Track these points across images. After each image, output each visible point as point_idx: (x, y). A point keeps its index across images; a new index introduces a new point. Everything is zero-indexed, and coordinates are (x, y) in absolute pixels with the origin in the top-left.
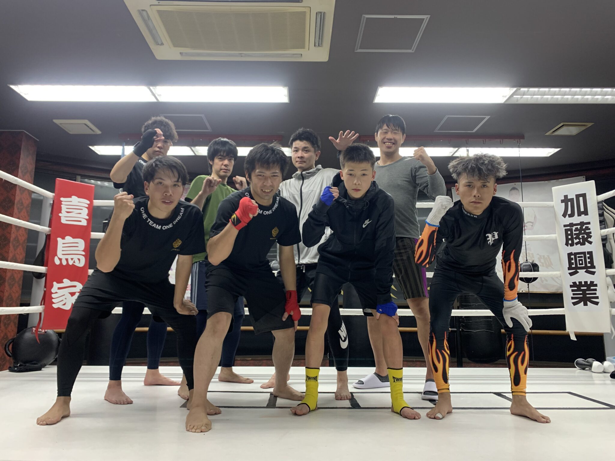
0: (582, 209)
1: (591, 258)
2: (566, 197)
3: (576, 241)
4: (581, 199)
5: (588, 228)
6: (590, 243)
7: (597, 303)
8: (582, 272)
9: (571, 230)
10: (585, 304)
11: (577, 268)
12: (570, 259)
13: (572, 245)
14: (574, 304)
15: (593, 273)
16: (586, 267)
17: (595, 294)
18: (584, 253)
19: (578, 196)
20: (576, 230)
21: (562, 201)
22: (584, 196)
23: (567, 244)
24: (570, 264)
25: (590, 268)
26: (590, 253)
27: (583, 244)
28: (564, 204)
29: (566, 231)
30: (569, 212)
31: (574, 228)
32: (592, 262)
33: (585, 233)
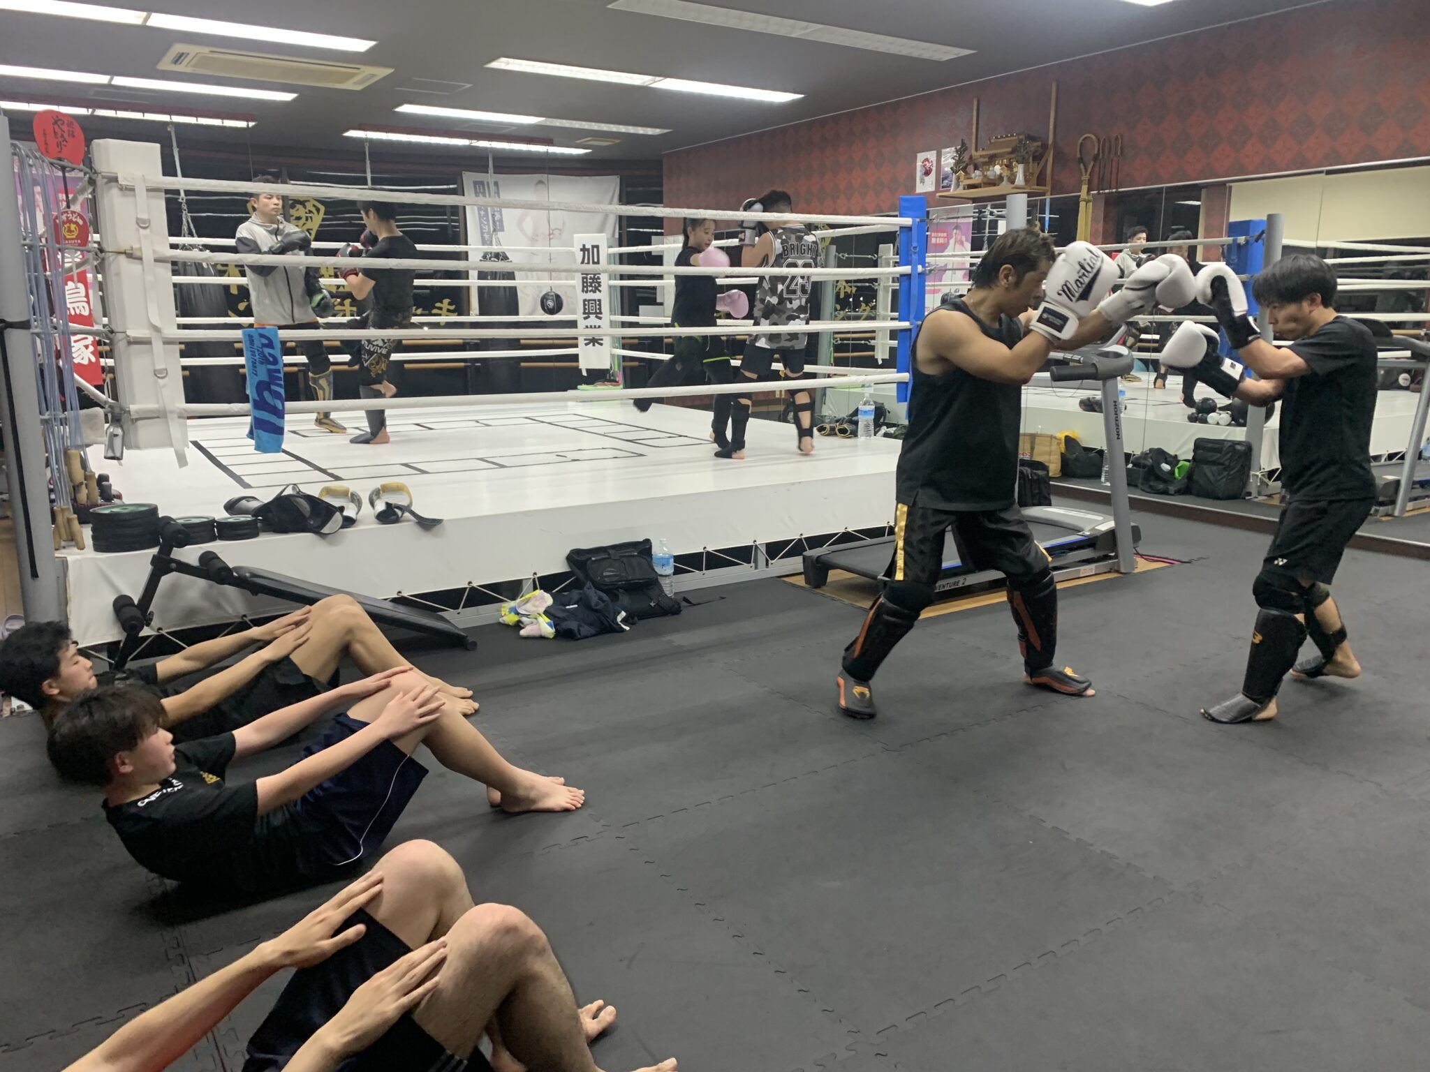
0: (596, 260)
1: (600, 305)
2: (584, 246)
3: (590, 289)
4: (595, 250)
5: (599, 278)
6: (600, 291)
7: (601, 344)
8: (593, 317)
9: (586, 278)
10: (594, 345)
11: (589, 313)
12: (585, 305)
13: (587, 292)
14: (586, 344)
15: (600, 318)
16: (596, 313)
18: (595, 300)
19: (593, 247)
20: (591, 278)
21: (581, 250)
22: (597, 247)
23: (583, 291)
24: (585, 309)
25: (598, 314)
26: (600, 301)
27: (594, 292)
28: (582, 253)
29: (583, 278)
30: (586, 261)
31: (589, 277)
32: (600, 309)
33: (597, 282)
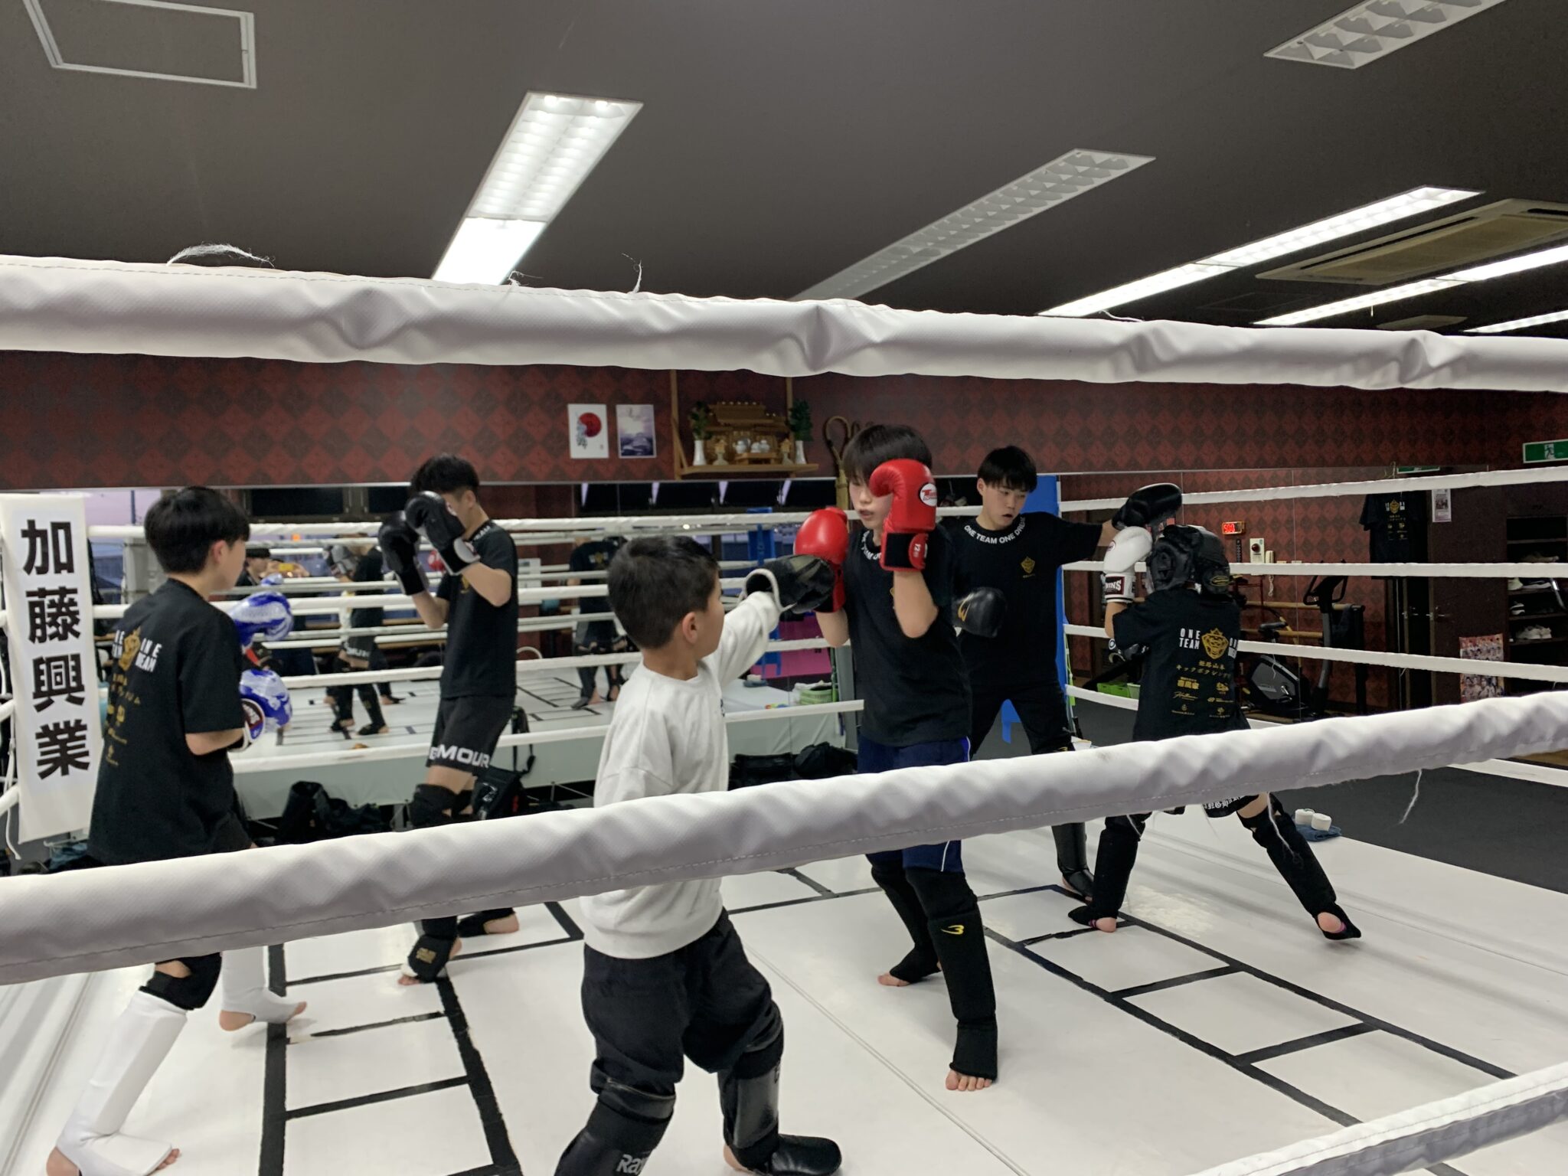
0: (63, 559)
1: (78, 668)
2: (31, 523)
3: (50, 630)
4: (61, 533)
6: (77, 634)
7: (85, 766)
8: (60, 700)
9: (41, 605)
10: (65, 772)
11: (52, 692)
12: (38, 673)
13: (42, 640)
14: (43, 775)
15: (79, 701)
16: (69, 690)
17: (83, 746)
18: (64, 658)
19: (56, 526)
20: (52, 604)
21: (25, 534)
22: (66, 526)
23: (33, 638)
24: (39, 683)
25: (74, 693)
26: (77, 658)
27: (64, 637)
28: (27, 540)
29: (32, 605)
30: (38, 562)
31: (47, 600)
32: (78, 678)
33: (68, 613)
